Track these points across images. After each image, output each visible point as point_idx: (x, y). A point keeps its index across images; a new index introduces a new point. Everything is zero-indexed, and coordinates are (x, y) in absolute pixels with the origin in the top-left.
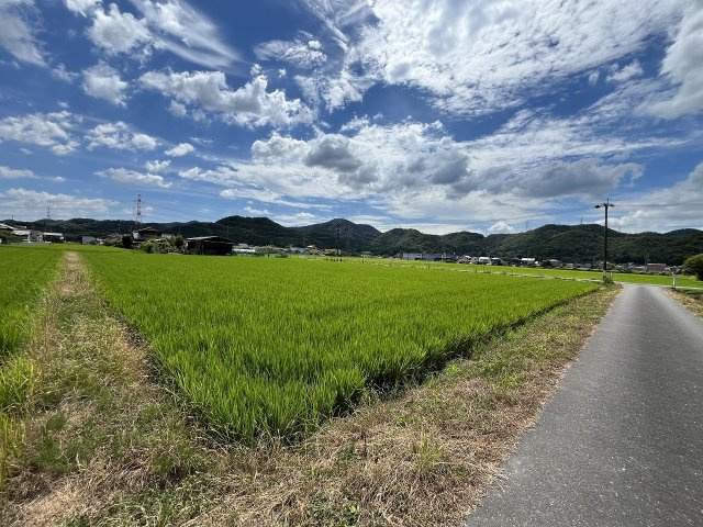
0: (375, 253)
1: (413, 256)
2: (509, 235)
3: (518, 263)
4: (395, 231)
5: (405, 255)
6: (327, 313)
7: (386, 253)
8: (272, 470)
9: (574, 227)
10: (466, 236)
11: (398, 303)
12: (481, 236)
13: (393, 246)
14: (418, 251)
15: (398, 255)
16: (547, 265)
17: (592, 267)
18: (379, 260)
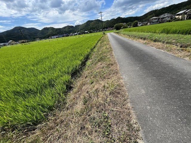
0: (41, 38)
1: (55, 37)
2: (80, 25)
3: (85, 33)
4: (45, 29)
5: (52, 37)
6: (39, 62)
7: (45, 38)
8: (62, 122)
9: (94, 21)
10: (69, 27)
11: (62, 51)
12: (73, 27)
13: (47, 34)
14: (56, 35)
15: (50, 37)
16: (91, 32)
17: (100, 31)
18: (44, 41)
